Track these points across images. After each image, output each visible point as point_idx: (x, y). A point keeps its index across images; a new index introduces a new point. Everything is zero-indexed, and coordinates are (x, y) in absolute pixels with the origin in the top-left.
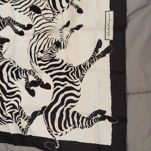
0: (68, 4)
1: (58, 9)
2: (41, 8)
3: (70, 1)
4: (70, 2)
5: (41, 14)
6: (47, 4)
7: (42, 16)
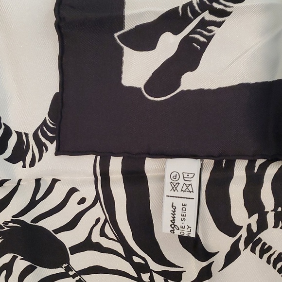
0: (232, 240)
1: (169, 256)
2: (69, 239)
3: (241, 227)
4: (243, 233)
5: (69, 268)
6: (98, 220)
7: (74, 276)
